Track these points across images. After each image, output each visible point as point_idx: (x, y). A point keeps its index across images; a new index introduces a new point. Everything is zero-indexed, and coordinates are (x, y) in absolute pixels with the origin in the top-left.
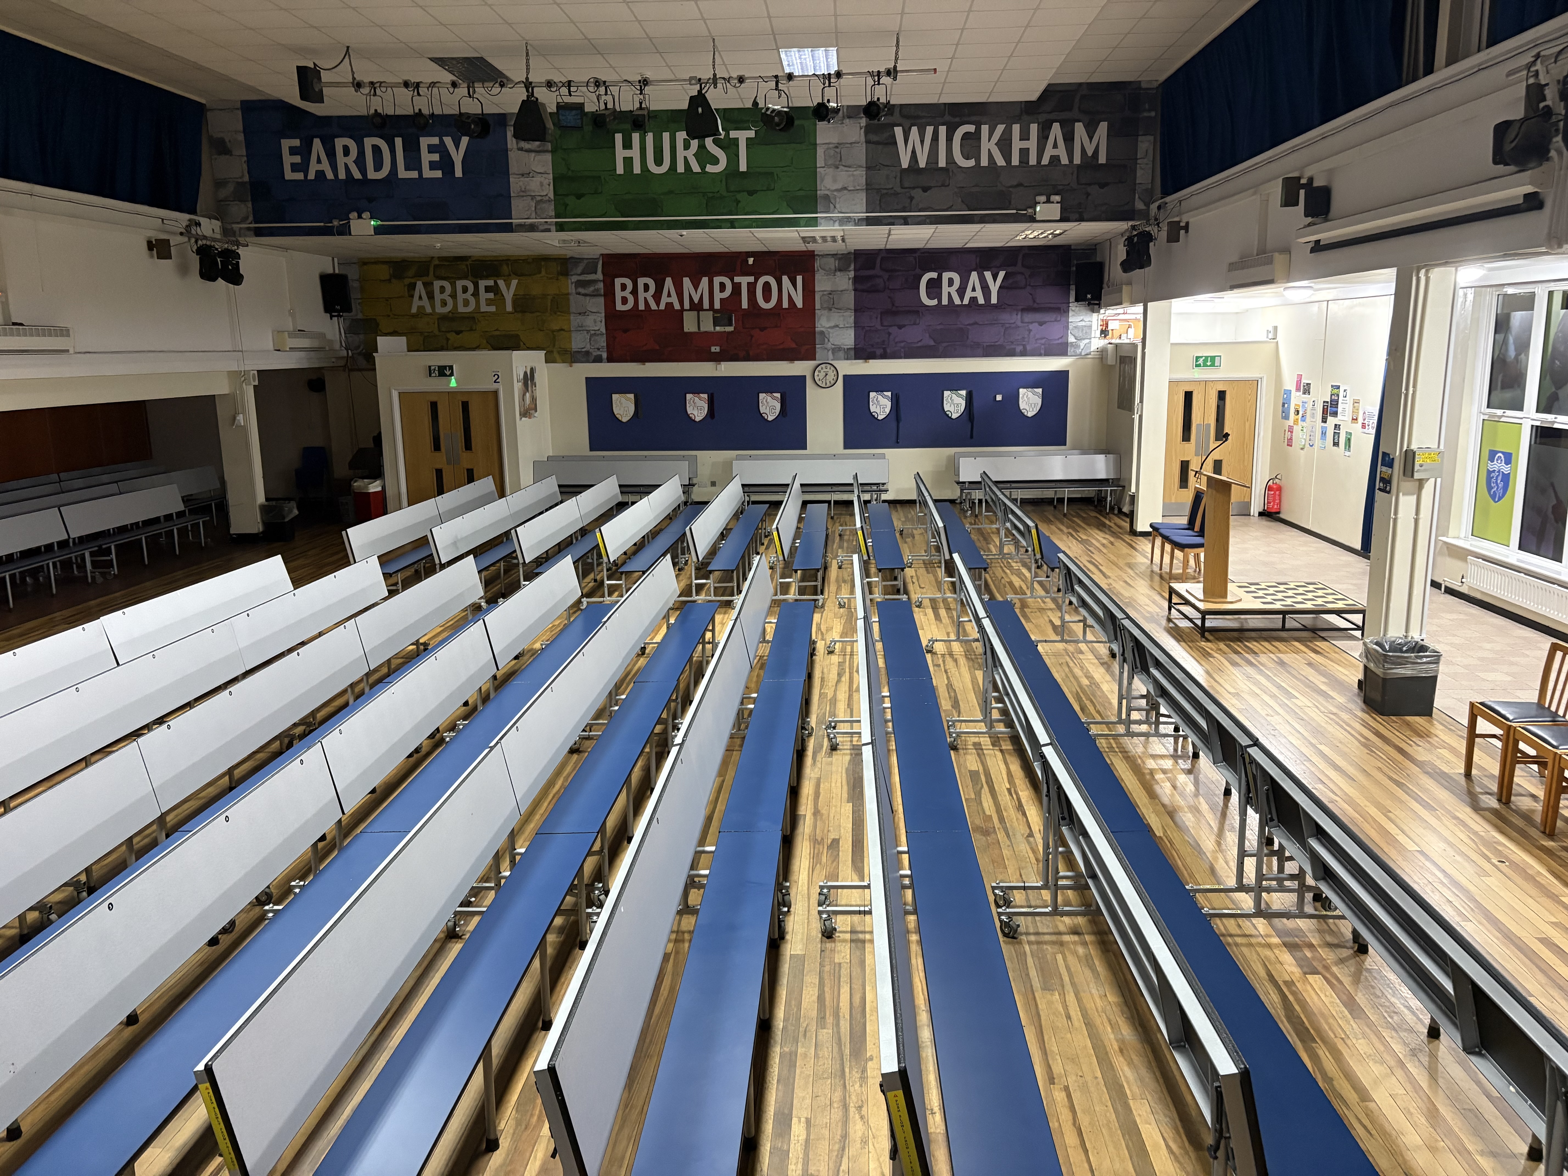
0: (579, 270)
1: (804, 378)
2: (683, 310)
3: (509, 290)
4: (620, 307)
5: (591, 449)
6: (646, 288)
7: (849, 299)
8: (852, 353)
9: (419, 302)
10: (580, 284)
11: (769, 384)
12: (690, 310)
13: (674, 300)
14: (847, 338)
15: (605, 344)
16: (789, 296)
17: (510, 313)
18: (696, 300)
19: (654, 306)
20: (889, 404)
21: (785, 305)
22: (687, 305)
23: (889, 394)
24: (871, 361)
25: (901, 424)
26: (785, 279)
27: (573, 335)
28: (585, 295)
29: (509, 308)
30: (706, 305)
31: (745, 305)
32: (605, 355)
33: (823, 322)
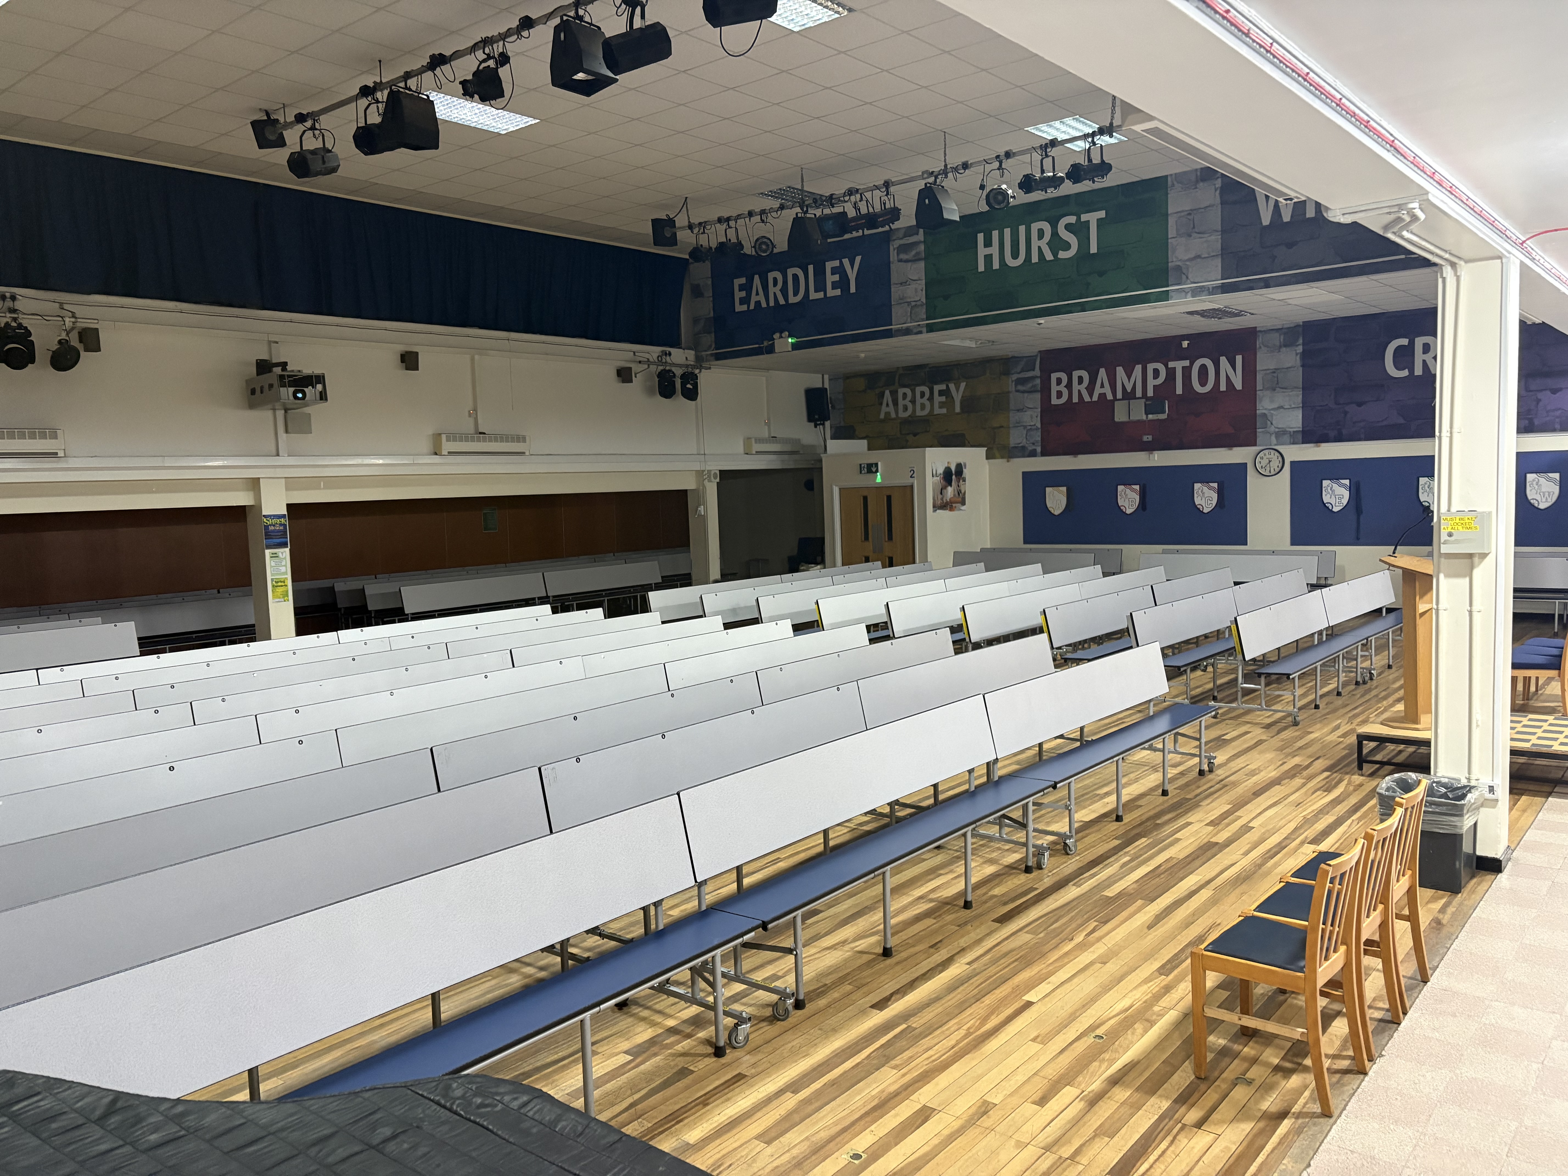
0: (1019, 369)
1: (1245, 465)
2: (1115, 399)
3: (958, 393)
4: (1055, 401)
5: (1025, 542)
6: (1081, 380)
7: (1297, 376)
8: (1300, 437)
9: (887, 409)
10: (1020, 381)
11: (1205, 473)
12: (1123, 399)
13: (1107, 390)
14: (1295, 420)
15: (1039, 439)
16: (1228, 377)
17: (958, 414)
18: (1129, 390)
19: (1087, 398)
20: (1346, 494)
21: (1223, 387)
22: (1119, 395)
23: (1347, 482)
24: (1323, 445)
25: (1362, 518)
26: (1223, 360)
27: (1012, 431)
28: (1024, 392)
29: (958, 409)
30: (1139, 393)
31: (1179, 391)
32: (1039, 449)
33: (1265, 404)
